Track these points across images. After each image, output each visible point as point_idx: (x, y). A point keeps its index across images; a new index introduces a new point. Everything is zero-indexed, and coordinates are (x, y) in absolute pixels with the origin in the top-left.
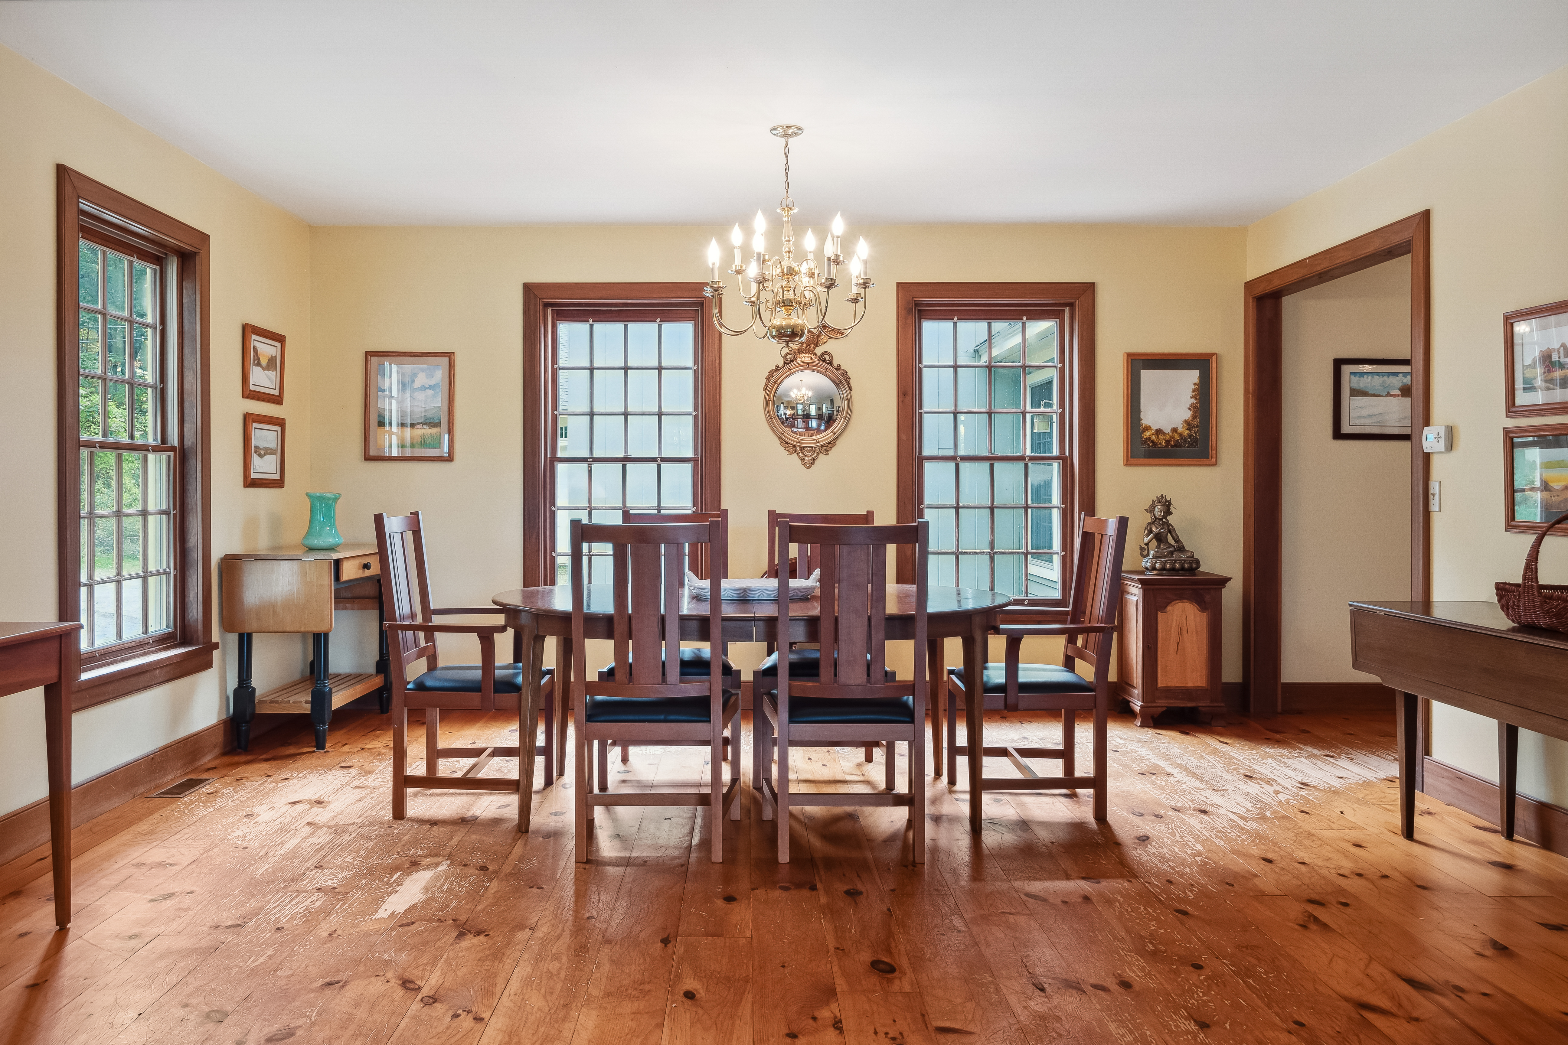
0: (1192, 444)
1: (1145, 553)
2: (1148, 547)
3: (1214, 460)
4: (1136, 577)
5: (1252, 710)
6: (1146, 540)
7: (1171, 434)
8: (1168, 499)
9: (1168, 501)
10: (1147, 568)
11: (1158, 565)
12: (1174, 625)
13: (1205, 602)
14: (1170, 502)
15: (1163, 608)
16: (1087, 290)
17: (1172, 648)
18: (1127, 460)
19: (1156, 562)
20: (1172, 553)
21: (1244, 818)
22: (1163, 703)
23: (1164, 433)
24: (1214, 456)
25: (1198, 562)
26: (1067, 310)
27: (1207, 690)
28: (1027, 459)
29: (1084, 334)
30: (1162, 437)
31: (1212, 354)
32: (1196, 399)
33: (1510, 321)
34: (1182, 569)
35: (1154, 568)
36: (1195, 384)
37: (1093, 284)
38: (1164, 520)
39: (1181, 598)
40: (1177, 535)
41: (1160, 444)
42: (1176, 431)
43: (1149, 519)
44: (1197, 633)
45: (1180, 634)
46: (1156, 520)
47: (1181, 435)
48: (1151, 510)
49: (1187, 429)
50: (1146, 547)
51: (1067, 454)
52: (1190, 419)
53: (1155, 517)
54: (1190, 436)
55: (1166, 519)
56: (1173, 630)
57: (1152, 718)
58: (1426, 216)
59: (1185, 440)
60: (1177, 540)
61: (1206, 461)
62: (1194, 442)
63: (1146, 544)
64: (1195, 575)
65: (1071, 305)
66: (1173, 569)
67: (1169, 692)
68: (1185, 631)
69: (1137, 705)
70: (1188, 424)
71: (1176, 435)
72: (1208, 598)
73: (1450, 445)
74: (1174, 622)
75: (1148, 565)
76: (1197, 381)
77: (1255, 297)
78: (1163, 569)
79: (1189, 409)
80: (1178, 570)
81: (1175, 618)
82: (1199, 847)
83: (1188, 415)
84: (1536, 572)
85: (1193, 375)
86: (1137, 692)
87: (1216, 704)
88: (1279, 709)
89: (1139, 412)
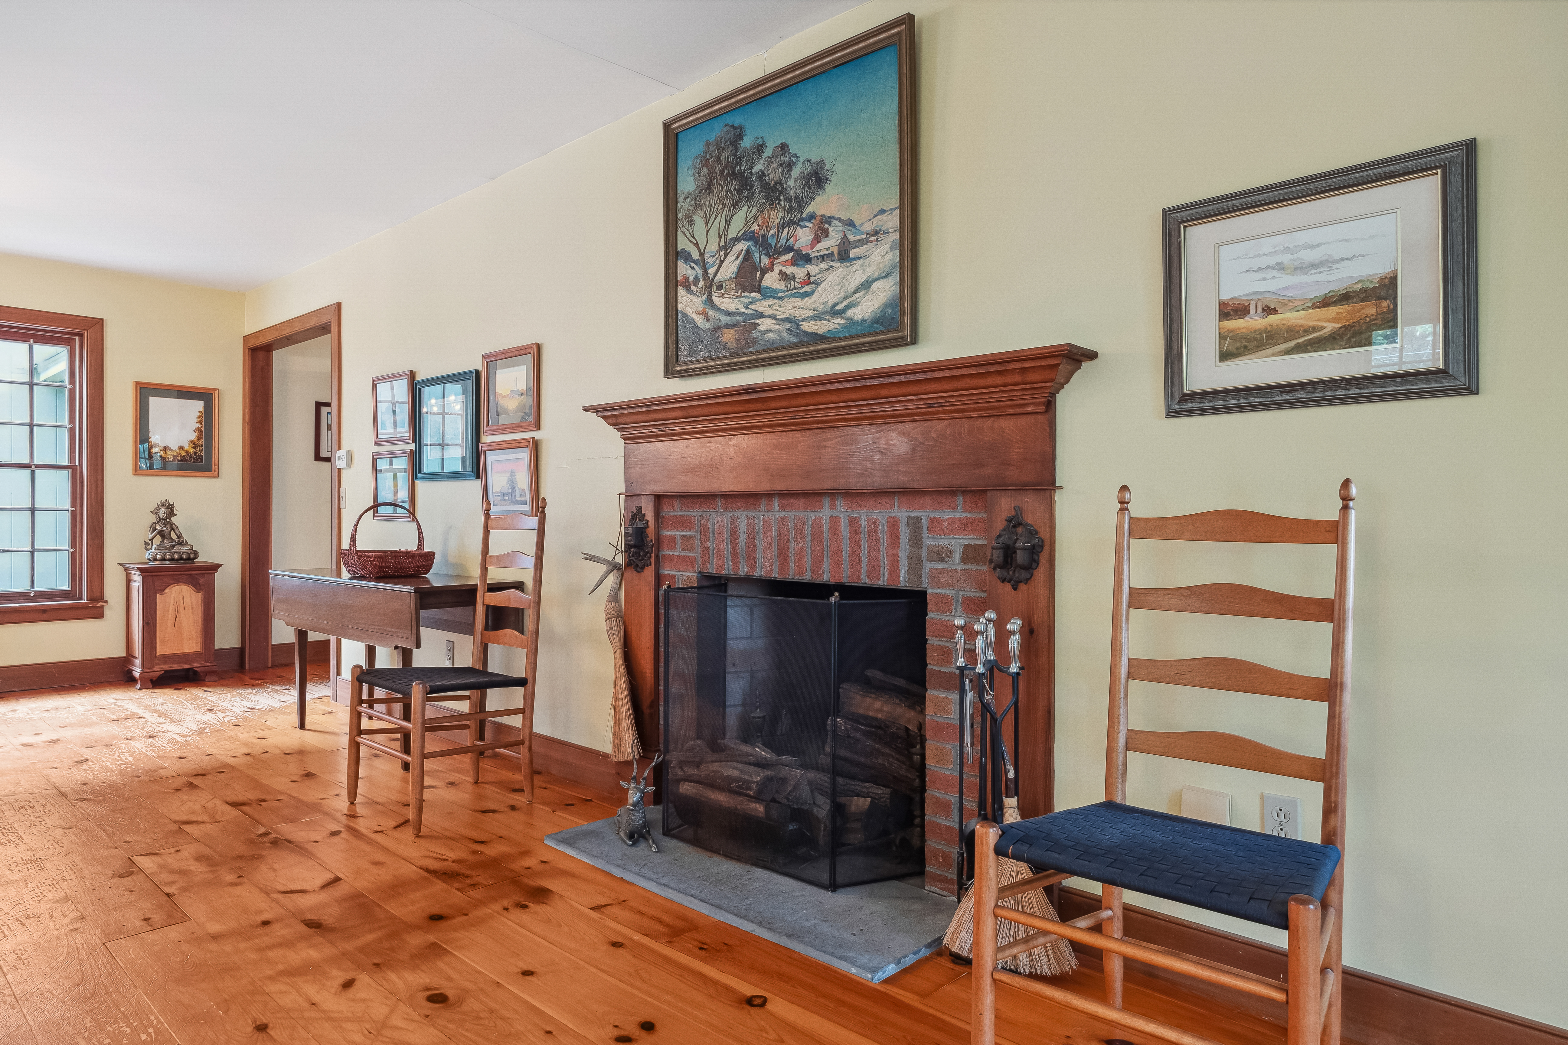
0: (197, 460)
1: (149, 547)
2: (152, 543)
3: (216, 473)
4: (135, 566)
5: (247, 667)
6: (150, 536)
7: (178, 451)
8: (171, 503)
9: (171, 505)
10: (149, 559)
11: (158, 557)
12: (172, 604)
13: (199, 584)
14: (173, 505)
15: (162, 591)
16: (98, 324)
17: (170, 622)
18: (136, 471)
19: (157, 554)
20: (173, 546)
21: (183, 736)
22: (161, 668)
23: (171, 450)
24: (217, 470)
25: (196, 554)
26: (77, 338)
27: (202, 653)
28: (33, 467)
29: (93, 361)
30: (170, 453)
31: (215, 390)
32: (201, 424)
33: (375, 382)
34: (181, 559)
35: (155, 559)
36: (200, 412)
37: (102, 320)
38: (168, 520)
39: (178, 581)
40: (180, 532)
41: (168, 458)
42: (183, 449)
43: (153, 518)
44: (193, 609)
45: (177, 611)
46: (160, 520)
47: (187, 452)
48: (156, 512)
49: (193, 448)
50: (150, 542)
51: (77, 464)
52: (196, 440)
53: (159, 517)
54: (195, 453)
55: (170, 519)
56: (171, 609)
57: (151, 681)
58: (339, 305)
59: (191, 456)
60: (179, 536)
61: (208, 474)
62: (199, 459)
63: (150, 540)
64: (194, 563)
65: (81, 335)
66: (172, 559)
67: (166, 658)
68: (181, 609)
69: (137, 672)
70: (194, 444)
71: (183, 452)
72: (202, 581)
73: (350, 464)
74: (172, 601)
75: (150, 556)
76: (202, 410)
77: (250, 349)
78: (163, 559)
79: (195, 431)
80: (177, 560)
81: (173, 598)
82: (130, 759)
83: (194, 436)
84: (355, 540)
85: (199, 405)
86: (138, 662)
87: (209, 664)
88: (270, 665)
89: (148, 431)
